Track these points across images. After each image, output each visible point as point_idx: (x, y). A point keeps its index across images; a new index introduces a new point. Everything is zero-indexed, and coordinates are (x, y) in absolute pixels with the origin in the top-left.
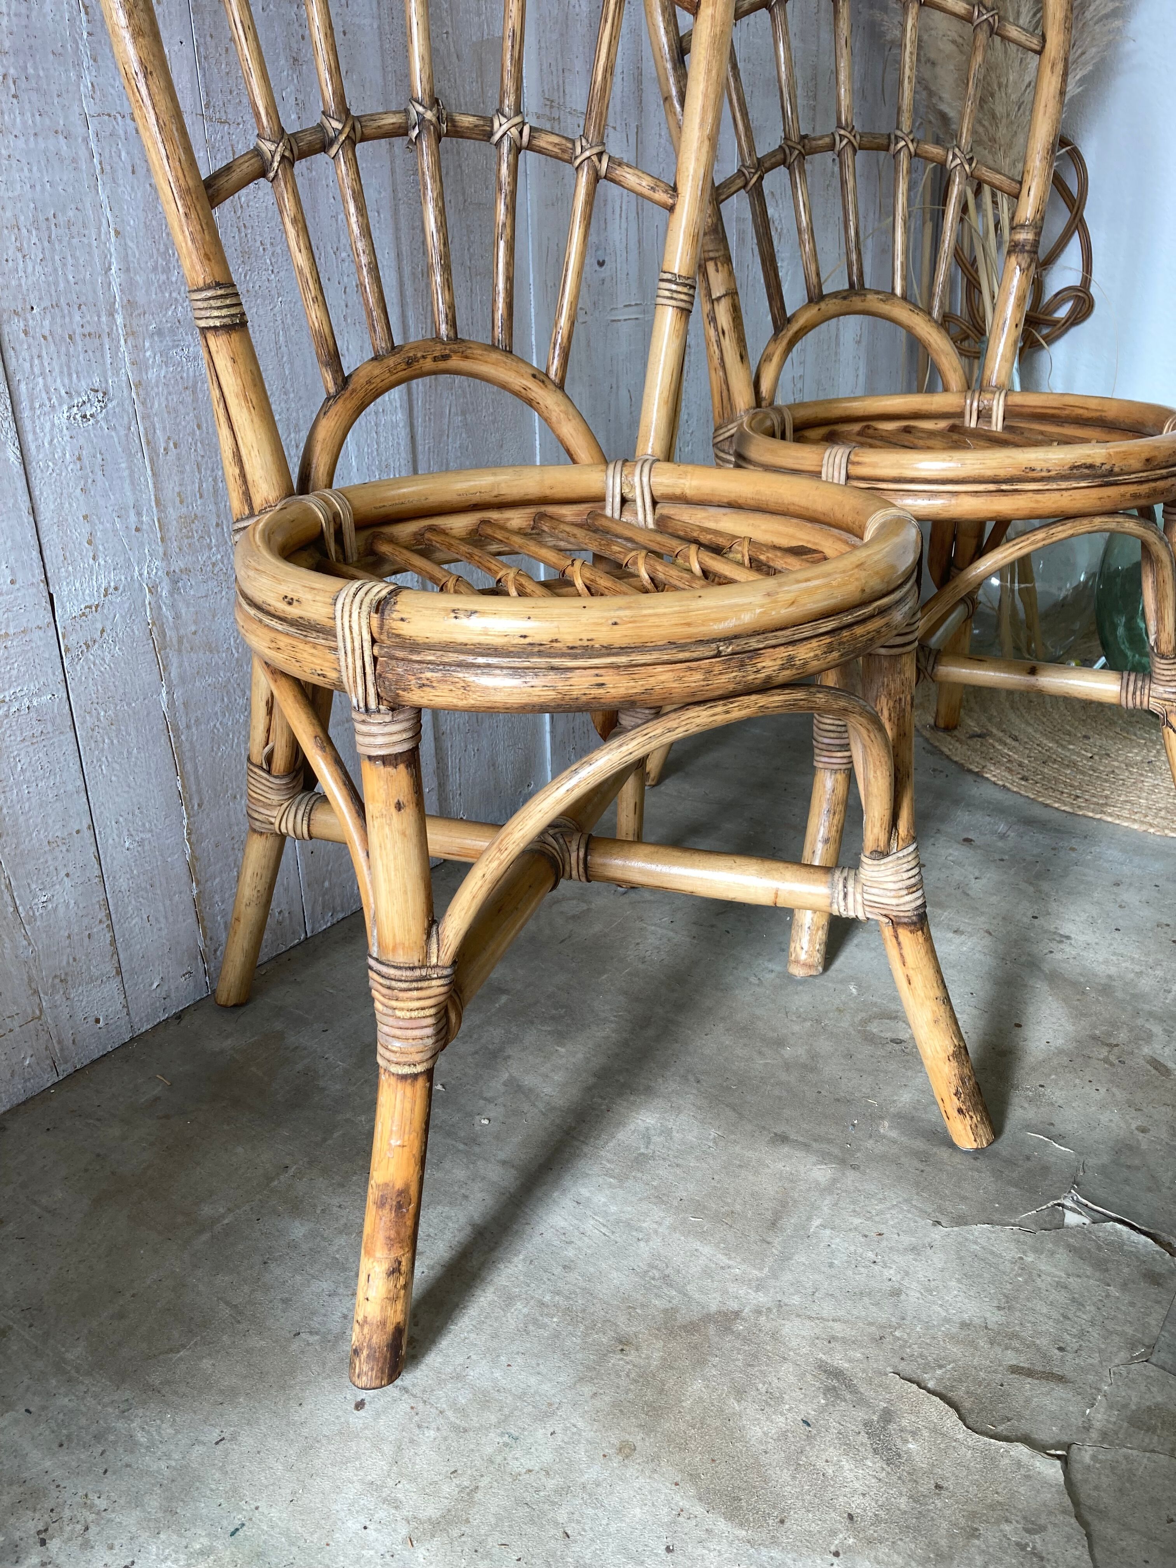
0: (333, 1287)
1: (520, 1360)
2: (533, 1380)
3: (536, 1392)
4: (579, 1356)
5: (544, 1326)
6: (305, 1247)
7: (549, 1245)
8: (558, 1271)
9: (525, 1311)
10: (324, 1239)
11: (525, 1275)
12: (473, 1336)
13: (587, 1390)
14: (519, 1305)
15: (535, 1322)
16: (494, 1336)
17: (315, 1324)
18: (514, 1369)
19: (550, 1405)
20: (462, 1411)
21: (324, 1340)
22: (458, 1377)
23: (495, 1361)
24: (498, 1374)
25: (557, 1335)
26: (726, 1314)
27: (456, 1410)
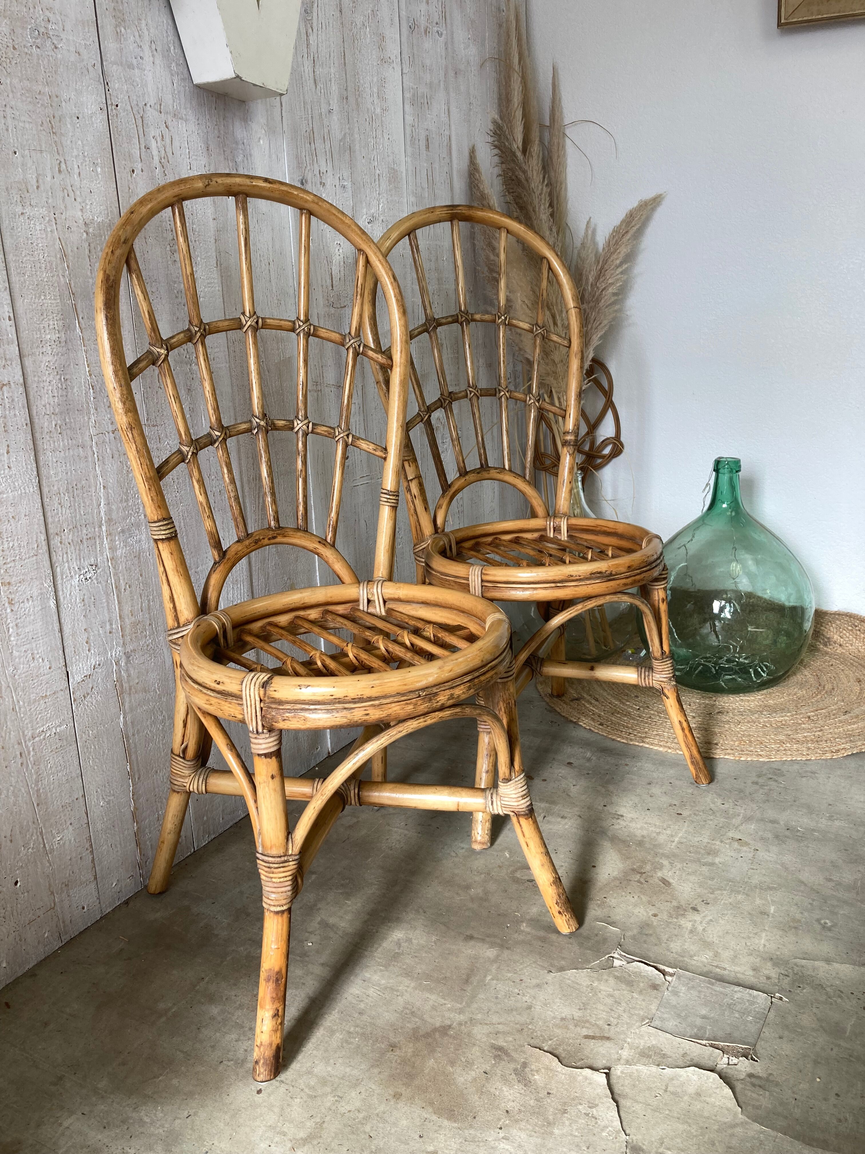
0: (237, 1036)
1: (340, 1060)
2: (348, 1070)
3: (350, 1075)
4: (371, 1055)
5: (351, 1043)
6: (219, 1019)
7: (351, 1003)
8: (356, 1015)
9: (341, 1037)
10: (229, 1013)
11: (339, 1019)
12: (315, 1052)
13: (376, 1071)
14: (338, 1034)
15: (347, 1042)
16: (326, 1051)
17: (230, 1055)
18: (338, 1065)
19: (358, 1080)
20: (312, 1088)
21: (236, 1063)
22: (309, 1072)
23: (327, 1063)
24: (329, 1069)
25: (358, 1047)
26: (444, 1027)
27: (310, 1088)
